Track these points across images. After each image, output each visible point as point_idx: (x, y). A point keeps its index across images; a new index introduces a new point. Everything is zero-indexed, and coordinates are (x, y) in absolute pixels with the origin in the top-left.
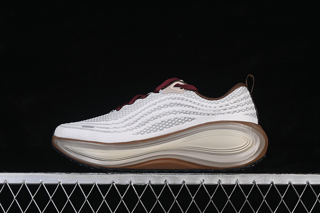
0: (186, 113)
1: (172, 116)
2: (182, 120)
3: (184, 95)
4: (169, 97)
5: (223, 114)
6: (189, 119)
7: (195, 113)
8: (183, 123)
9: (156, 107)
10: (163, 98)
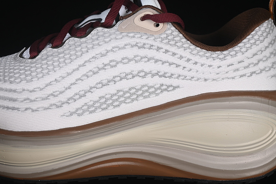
0: (164, 76)
1: (137, 82)
2: (156, 90)
3: (160, 39)
4: (133, 41)
5: (233, 78)
6: (168, 87)
7: (181, 77)
8: (157, 95)
9: (106, 60)
10: (121, 43)
